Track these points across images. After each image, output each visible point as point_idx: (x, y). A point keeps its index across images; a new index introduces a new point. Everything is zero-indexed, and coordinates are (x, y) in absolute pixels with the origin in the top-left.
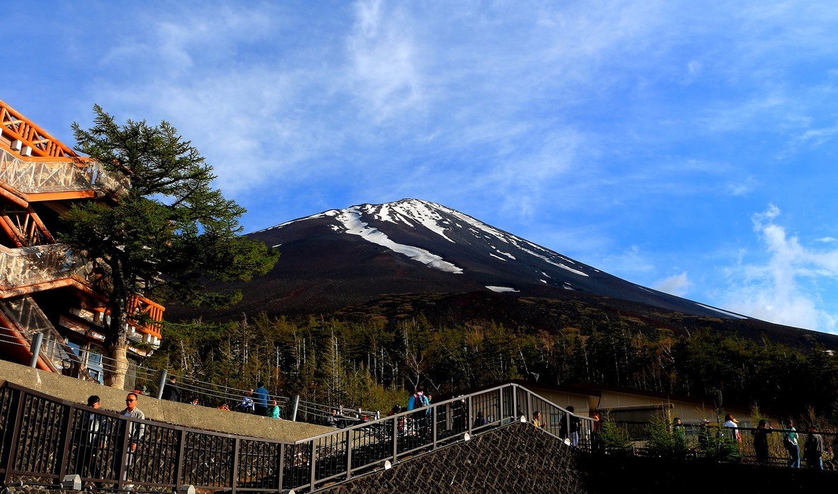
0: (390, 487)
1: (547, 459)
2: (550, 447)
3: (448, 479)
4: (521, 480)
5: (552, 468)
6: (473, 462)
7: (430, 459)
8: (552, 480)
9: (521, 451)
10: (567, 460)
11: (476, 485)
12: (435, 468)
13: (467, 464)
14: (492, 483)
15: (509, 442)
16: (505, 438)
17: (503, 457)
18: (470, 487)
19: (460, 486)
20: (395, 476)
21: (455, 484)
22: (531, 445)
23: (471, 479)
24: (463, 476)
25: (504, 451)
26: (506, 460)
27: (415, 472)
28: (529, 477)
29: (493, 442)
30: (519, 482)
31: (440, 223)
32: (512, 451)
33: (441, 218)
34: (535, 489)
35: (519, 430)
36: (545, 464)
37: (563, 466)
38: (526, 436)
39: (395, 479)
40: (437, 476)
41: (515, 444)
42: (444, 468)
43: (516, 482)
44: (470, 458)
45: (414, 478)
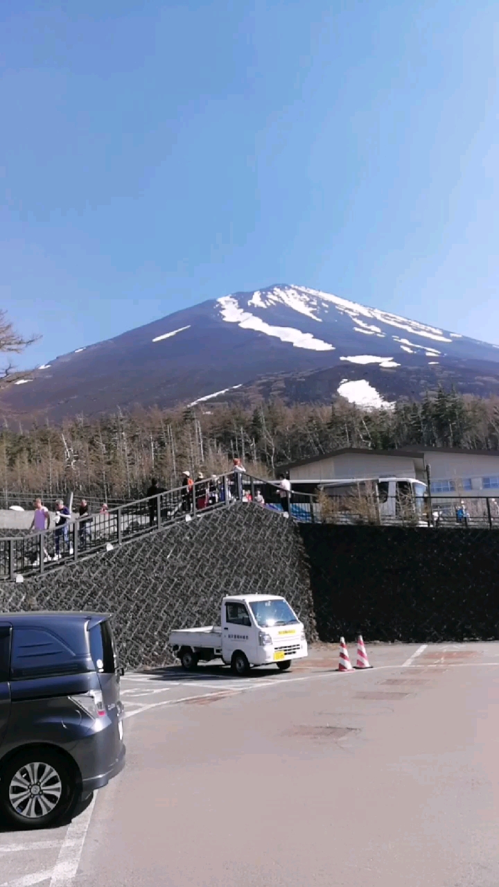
0: (110, 565)
1: (264, 531)
2: (268, 520)
3: (165, 553)
4: (235, 549)
5: (268, 538)
6: (191, 538)
7: (150, 539)
8: (266, 548)
9: (239, 525)
10: (283, 530)
11: (191, 556)
12: (154, 546)
13: (186, 540)
14: (207, 553)
15: (229, 519)
16: (225, 516)
17: (220, 531)
18: (185, 559)
19: (175, 559)
20: (115, 555)
21: (171, 557)
22: (249, 519)
23: (186, 552)
24: (180, 550)
25: (222, 527)
26: (223, 534)
27: (134, 551)
28: (244, 546)
29: (213, 520)
30: (233, 551)
31: (308, 304)
32: (230, 526)
33: (308, 299)
34: (247, 556)
35: (240, 509)
36: (261, 535)
37: (279, 535)
38: (245, 513)
39: (115, 558)
40: (155, 553)
41: (234, 520)
42: (163, 545)
43: (230, 551)
44: (190, 535)
45: (132, 556)
